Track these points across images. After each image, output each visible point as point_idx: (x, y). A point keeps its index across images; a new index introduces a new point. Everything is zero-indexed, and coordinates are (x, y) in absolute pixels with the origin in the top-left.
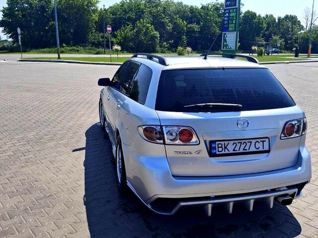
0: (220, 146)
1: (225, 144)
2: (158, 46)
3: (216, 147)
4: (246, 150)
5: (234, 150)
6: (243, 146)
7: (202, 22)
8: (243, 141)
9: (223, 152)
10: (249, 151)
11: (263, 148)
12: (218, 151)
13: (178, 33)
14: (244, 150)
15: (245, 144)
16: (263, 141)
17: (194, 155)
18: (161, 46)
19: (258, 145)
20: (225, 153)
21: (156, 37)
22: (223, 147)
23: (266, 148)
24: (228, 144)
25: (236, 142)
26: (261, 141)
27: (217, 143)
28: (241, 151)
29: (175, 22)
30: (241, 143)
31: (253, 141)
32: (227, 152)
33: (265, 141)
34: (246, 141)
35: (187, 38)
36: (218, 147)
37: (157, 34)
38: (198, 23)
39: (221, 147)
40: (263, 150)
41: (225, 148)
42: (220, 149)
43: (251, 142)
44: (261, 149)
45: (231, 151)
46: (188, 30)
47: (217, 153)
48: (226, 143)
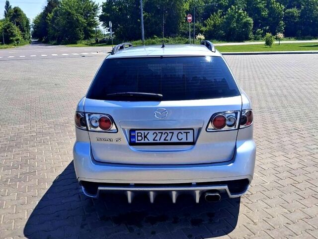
0: (139, 134)
1: (144, 133)
2: (251, 33)
3: (135, 136)
4: (168, 140)
5: (154, 140)
6: (164, 137)
7: (303, 5)
8: (164, 132)
9: (143, 141)
10: (171, 141)
11: (187, 140)
12: (138, 140)
13: (274, 18)
14: (165, 140)
15: (166, 134)
16: (187, 133)
17: (114, 142)
18: (254, 33)
19: (180, 136)
20: (144, 142)
21: (250, 24)
22: (143, 136)
23: (190, 140)
24: (149, 133)
25: (157, 132)
26: (184, 133)
27: (137, 132)
28: (162, 141)
29: (272, 7)
30: (162, 133)
31: (176, 132)
32: (146, 141)
33: (189, 132)
34: (168, 131)
35: (286, 24)
36: (138, 136)
37: (251, 20)
38: (299, 7)
39: (141, 136)
40: (186, 141)
41: (145, 137)
42: (140, 138)
43: (173, 133)
44: (184, 140)
45: (151, 141)
46: (286, 15)
47: (137, 142)
48: (146, 132)
